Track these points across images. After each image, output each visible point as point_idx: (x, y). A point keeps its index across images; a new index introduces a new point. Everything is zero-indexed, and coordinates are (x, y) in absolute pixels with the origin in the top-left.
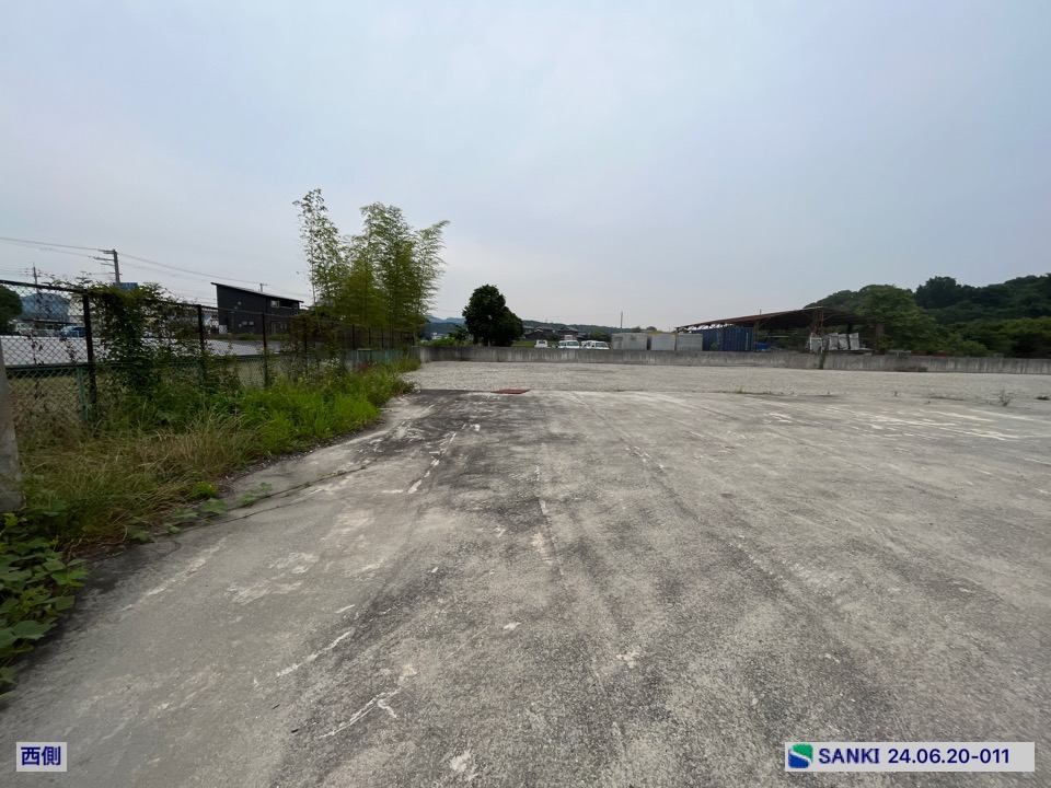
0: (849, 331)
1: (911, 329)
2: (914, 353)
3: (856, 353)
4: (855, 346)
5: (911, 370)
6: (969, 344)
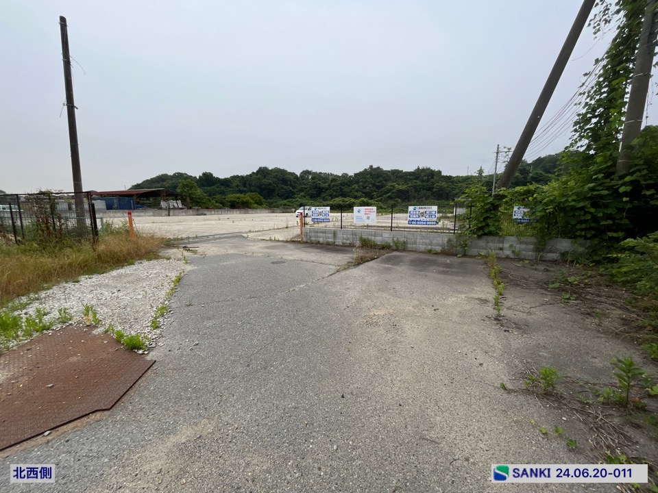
0: (177, 200)
1: (199, 198)
2: (202, 208)
3: (181, 209)
5: (201, 214)
6: (217, 204)
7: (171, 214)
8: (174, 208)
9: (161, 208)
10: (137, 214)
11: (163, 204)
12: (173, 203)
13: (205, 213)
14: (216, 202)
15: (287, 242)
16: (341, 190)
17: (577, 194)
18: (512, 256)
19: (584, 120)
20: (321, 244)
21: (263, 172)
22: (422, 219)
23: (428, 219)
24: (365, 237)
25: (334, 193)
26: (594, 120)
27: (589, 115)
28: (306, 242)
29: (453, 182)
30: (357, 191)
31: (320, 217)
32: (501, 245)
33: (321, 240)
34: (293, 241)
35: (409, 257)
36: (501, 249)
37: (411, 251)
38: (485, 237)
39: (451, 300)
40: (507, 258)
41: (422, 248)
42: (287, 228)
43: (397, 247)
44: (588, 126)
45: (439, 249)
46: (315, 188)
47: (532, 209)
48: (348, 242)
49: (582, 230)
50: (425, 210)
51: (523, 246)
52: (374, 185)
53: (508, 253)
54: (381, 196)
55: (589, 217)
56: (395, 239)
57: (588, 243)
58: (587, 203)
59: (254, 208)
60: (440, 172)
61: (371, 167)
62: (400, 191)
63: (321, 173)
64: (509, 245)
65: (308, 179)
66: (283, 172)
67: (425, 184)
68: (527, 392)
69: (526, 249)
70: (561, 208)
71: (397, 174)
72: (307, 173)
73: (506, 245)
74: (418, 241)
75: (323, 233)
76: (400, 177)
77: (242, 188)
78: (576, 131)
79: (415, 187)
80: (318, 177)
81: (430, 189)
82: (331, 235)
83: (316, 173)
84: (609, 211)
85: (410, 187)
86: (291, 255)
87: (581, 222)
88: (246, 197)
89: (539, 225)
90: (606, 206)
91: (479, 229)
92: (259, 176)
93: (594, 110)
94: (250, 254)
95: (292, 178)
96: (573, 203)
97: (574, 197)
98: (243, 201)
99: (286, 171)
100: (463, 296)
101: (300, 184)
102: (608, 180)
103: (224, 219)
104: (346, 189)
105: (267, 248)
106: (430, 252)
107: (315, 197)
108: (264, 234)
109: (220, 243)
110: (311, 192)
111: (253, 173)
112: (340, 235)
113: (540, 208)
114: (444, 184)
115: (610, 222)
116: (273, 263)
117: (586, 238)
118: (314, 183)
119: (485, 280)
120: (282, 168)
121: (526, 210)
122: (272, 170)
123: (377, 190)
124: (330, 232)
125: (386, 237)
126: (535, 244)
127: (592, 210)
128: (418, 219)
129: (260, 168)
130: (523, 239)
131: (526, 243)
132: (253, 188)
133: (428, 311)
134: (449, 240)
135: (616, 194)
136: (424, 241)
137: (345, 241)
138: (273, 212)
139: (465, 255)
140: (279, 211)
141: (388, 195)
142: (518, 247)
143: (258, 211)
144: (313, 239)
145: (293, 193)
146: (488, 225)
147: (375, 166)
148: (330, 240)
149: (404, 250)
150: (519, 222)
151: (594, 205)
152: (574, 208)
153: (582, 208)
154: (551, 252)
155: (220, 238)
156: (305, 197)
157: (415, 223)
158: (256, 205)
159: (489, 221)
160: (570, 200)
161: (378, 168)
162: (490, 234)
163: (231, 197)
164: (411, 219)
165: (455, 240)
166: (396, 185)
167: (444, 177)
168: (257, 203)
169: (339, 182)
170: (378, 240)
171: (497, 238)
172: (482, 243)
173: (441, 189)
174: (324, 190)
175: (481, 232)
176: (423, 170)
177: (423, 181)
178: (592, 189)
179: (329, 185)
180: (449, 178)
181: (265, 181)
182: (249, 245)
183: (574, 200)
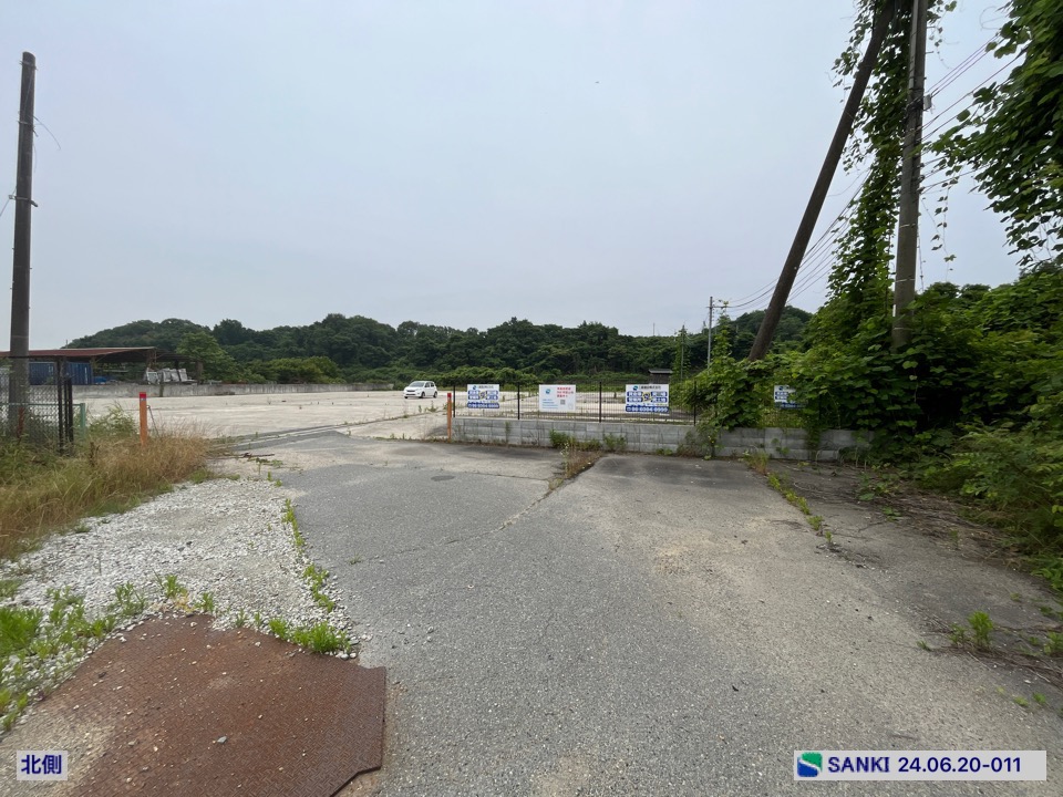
0: (177, 368)
1: (220, 365)
2: (224, 383)
3: (185, 383)
4: (184, 379)
5: (226, 394)
6: (255, 376)
7: (165, 393)
8: (172, 382)
9: (146, 383)
10: (95, 393)
11: (150, 375)
12: (170, 373)
13: (232, 390)
14: (254, 372)
15: (423, 441)
16: (468, 354)
17: (854, 370)
18: (777, 456)
19: (839, 275)
20: (487, 444)
21: (334, 322)
22: (646, 403)
23: (655, 404)
24: (559, 432)
25: (457, 359)
26: (852, 275)
27: (847, 269)
28: (459, 442)
29: (635, 345)
30: (493, 356)
31: (483, 400)
32: (761, 441)
33: (484, 438)
34: (435, 440)
35: (638, 462)
36: (762, 446)
37: (633, 452)
38: (738, 430)
39: (751, 526)
40: (771, 458)
41: (650, 447)
42: (405, 417)
43: (612, 446)
44: (846, 283)
45: (674, 448)
46: (425, 350)
47: (799, 389)
48: (531, 440)
49: (864, 417)
50: (650, 390)
51: (791, 442)
52: (519, 347)
53: (771, 451)
54: (530, 364)
55: (871, 400)
56: (607, 434)
57: (872, 435)
58: (866, 382)
59: (322, 383)
60: (615, 330)
61: (514, 319)
62: (559, 357)
63: (433, 326)
64: (772, 440)
65: (411, 335)
66: (371, 323)
67: (595, 347)
68: (955, 649)
69: (795, 444)
70: (836, 389)
71: (552, 331)
72: (409, 325)
73: (769, 441)
74: (642, 436)
75: (487, 426)
76: (558, 336)
77: (295, 348)
78: (832, 287)
79: (581, 351)
80: (429, 333)
81: (602, 355)
82: (504, 430)
83: (425, 326)
84: (895, 393)
85: (574, 351)
86: (453, 464)
87: (862, 407)
88: (308, 363)
89: (811, 412)
90: (890, 387)
91: (731, 417)
92: (327, 329)
93: (852, 262)
94: (380, 465)
95: (385, 333)
96: (850, 383)
97: (851, 374)
98: (303, 370)
99: (375, 322)
100: (762, 518)
101: (400, 343)
102: (886, 353)
103: (276, 403)
104: (475, 353)
105: (398, 452)
106: (661, 453)
107: (425, 365)
108: (375, 429)
109: (307, 445)
110: (417, 356)
111: (317, 323)
112: (516, 429)
113: (810, 387)
114: (623, 349)
115: (898, 407)
116: (435, 479)
117: (870, 428)
118: (423, 341)
119: (770, 493)
120: (367, 317)
121: (790, 391)
122: (351, 319)
123: (523, 355)
124: (499, 424)
125: (593, 431)
126: (806, 438)
127: (874, 391)
128: (641, 404)
129: (330, 316)
130: (791, 431)
131: (795, 437)
132: (315, 349)
133: (737, 546)
134: (689, 435)
135: (898, 369)
136: (652, 436)
137: (525, 439)
138: (357, 390)
139: (714, 457)
140: (366, 387)
141: (542, 362)
142: (784, 443)
143: (330, 387)
144: (470, 436)
145: (388, 358)
146: (741, 412)
147: (520, 319)
148: (500, 438)
149: (623, 451)
150: (783, 409)
151: (876, 385)
152: (851, 389)
153: (861, 389)
154: (826, 448)
155: (299, 438)
156: (407, 364)
157: (637, 409)
158: (326, 378)
159: (744, 406)
160: (846, 377)
161: (525, 321)
162: (746, 424)
163: (281, 363)
164: (630, 404)
165: (697, 434)
166: (553, 349)
167: (621, 337)
168: (327, 374)
169: (464, 342)
170: (580, 436)
171: (755, 430)
172: (735, 438)
173: (619, 355)
174: (439, 354)
175: (733, 423)
176: (592, 326)
177: (591, 343)
178: (870, 364)
179: (448, 346)
180: (629, 339)
181: (339, 337)
182: (365, 450)
183: (850, 378)
